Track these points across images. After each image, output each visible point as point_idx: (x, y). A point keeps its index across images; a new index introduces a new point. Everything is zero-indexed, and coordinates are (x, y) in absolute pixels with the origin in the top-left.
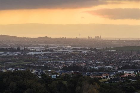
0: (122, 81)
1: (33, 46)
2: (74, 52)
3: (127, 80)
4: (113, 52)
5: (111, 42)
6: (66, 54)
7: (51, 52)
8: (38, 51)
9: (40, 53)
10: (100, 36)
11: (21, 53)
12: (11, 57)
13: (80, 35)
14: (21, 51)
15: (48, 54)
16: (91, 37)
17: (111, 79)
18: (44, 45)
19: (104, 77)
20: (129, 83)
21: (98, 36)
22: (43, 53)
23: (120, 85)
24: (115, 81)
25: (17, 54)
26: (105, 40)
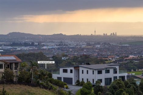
0: (126, 62)
1: (48, 42)
2: (87, 46)
3: (130, 62)
4: (126, 46)
5: (127, 38)
6: (80, 48)
7: (65, 47)
8: (52, 46)
9: (54, 47)
10: (116, 33)
11: (35, 47)
12: (26, 50)
13: (95, 32)
14: (35, 46)
15: (61, 48)
16: (106, 34)
17: (116, 60)
18: (59, 41)
19: (110, 59)
20: (132, 64)
21: (114, 33)
22: (57, 47)
23: (124, 65)
24: (120, 62)
25: (32, 48)
26: (120, 37)
